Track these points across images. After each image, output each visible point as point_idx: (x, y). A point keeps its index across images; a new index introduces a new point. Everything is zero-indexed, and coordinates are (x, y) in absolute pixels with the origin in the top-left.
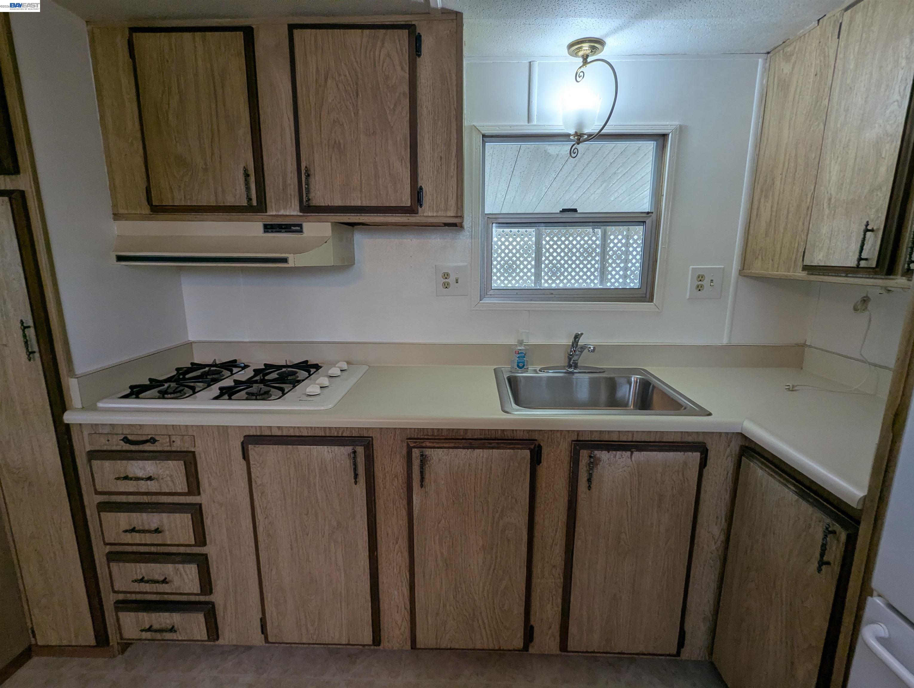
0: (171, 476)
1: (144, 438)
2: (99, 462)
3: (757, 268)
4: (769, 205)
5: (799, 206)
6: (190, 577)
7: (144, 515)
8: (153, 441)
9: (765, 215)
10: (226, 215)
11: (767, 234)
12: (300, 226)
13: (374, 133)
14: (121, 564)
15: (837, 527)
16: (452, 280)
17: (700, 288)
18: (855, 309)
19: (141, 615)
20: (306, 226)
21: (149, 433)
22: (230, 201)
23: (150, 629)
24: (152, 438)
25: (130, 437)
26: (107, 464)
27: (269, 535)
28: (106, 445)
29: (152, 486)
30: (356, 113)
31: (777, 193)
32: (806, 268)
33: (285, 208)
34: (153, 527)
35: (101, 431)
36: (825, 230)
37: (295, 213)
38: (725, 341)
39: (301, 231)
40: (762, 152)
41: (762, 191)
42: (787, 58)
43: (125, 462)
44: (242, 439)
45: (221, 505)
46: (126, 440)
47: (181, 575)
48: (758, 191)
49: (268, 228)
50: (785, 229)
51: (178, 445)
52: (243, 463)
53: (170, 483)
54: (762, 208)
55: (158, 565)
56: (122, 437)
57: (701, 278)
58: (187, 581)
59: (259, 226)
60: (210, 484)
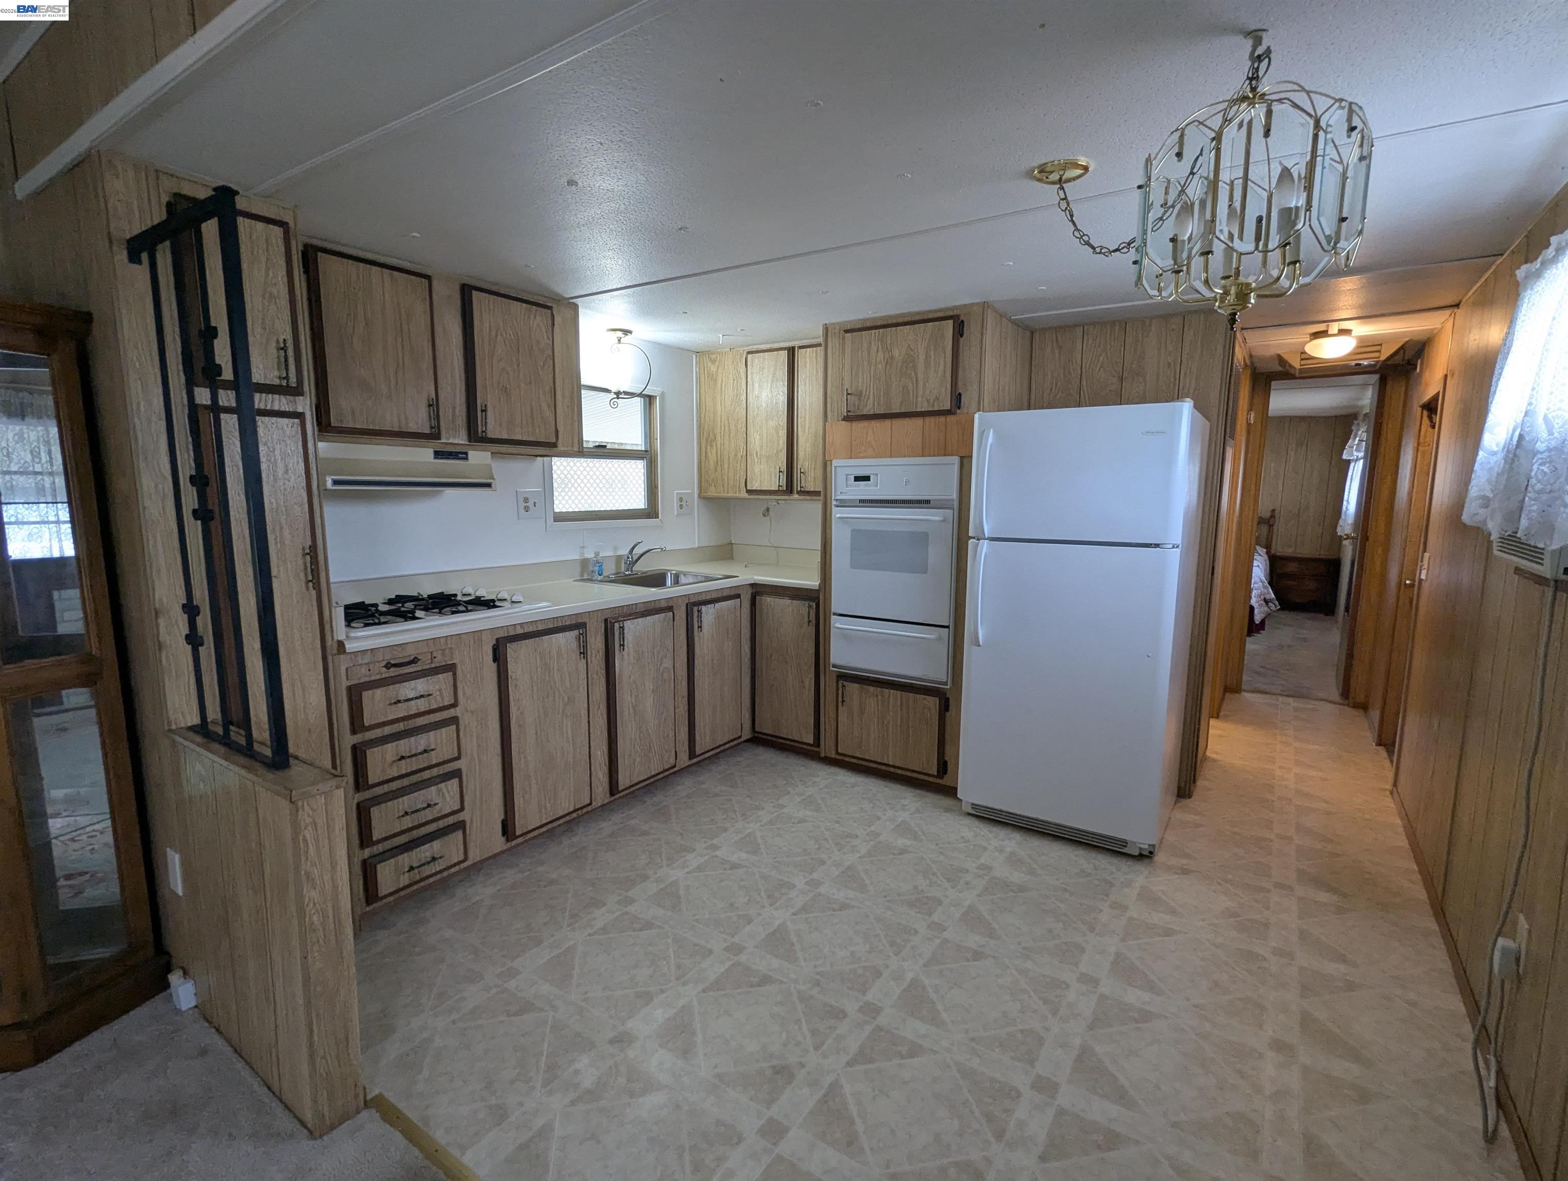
0: (440, 690)
1: (407, 660)
2: (370, 692)
3: (712, 492)
4: (714, 451)
5: (736, 455)
6: (452, 794)
7: (413, 739)
8: (415, 661)
9: (712, 457)
10: (399, 440)
11: (716, 470)
12: (466, 454)
13: (530, 382)
14: (383, 805)
15: (811, 603)
16: (531, 504)
17: (681, 507)
18: (764, 515)
19: (400, 858)
20: (471, 454)
21: (411, 652)
22: (413, 428)
23: (412, 868)
24: (415, 658)
25: (393, 662)
26: (378, 692)
27: (520, 726)
28: (365, 676)
29: (423, 705)
30: (518, 366)
31: (719, 445)
32: (749, 491)
33: (454, 437)
34: (421, 749)
35: (360, 662)
36: (757, 470)
37: (461, 442)
38: (697, 545)
39: (466, 459)
40: (703, 416)
41: (707, 441)
42: (713, 362)
43: (397, 686)
44: (494, 642)
45: (472, 712)
46: (388, 666)
47: (443, 794)
48: (704, 442)
49: (438, 454)
50: (729, 468)
51: (439, 661)
52: (494, 666)
53: (438, 697)
54: (709, 454)
55: (422, 792)
56: (384, 663)
57: (681, 499)
58: (448, 799)
59: (430, 452)
60: (464, 695)
